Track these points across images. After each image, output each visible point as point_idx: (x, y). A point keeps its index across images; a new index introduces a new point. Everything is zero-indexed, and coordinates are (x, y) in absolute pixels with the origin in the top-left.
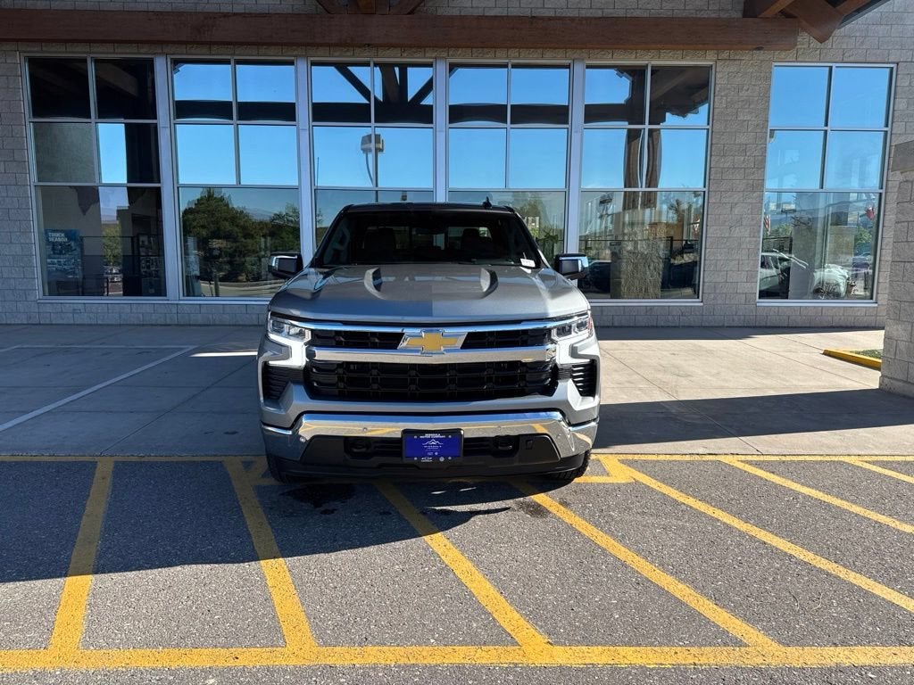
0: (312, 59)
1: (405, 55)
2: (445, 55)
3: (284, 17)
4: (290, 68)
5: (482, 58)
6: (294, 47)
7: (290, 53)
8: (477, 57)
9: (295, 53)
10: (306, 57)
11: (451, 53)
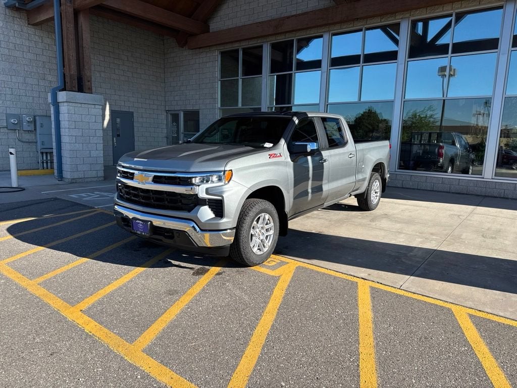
0: (332, 32)
1: (383, 20)
2: (408, 15)
3: (314, 12)
4: (321, 39)
5: (433, 13)
6: (323, 27)
7: (321, 31)
8: (430, 13)
9: (324, 30)
10: (329, 31)
11: (412, 13)
